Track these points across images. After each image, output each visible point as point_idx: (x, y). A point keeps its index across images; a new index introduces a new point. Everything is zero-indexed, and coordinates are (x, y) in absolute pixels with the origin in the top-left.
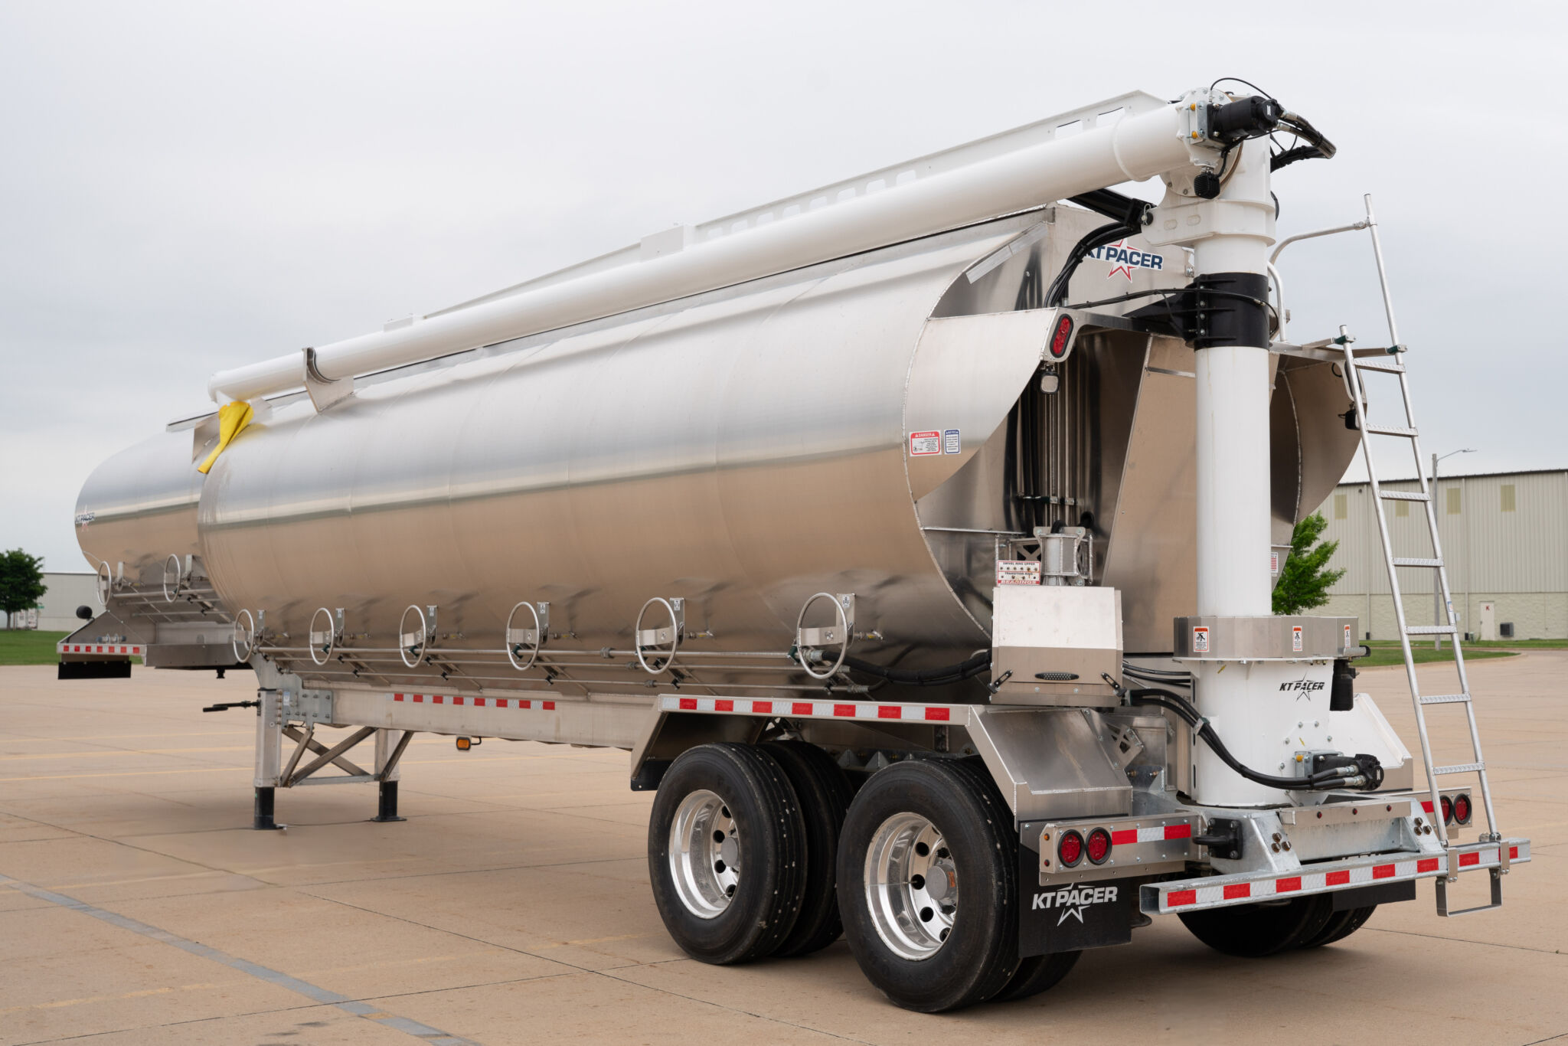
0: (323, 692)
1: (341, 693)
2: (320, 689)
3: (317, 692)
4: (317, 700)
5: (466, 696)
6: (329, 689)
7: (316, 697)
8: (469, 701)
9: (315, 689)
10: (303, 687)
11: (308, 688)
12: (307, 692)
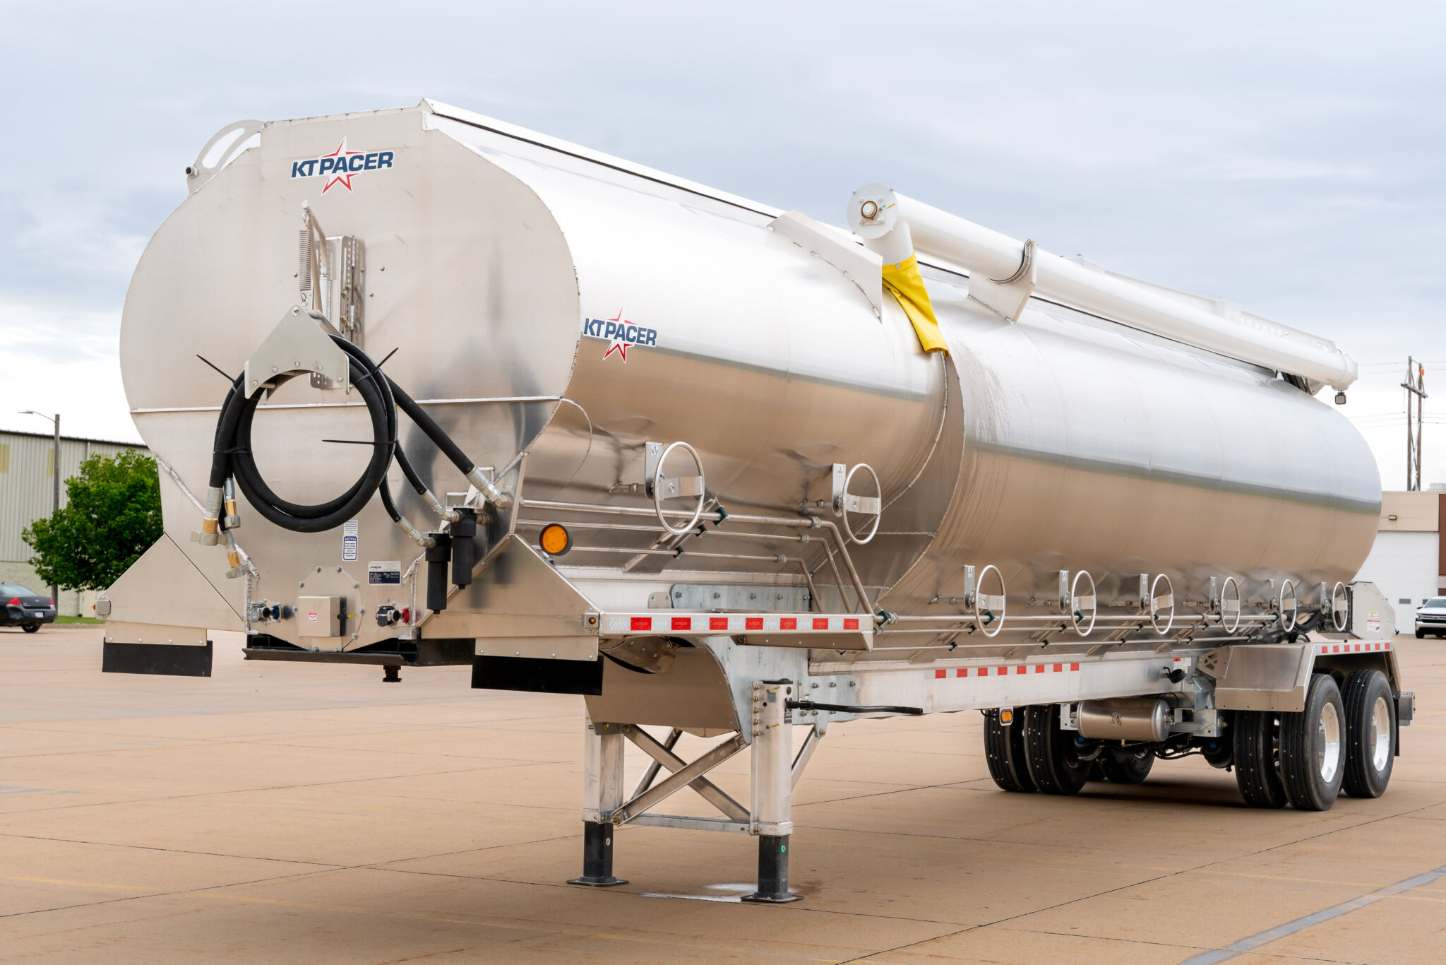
0: (842, 677)
1: (867, 676)
2: (835, 673)
3: (833, 679)
4: (834, 689)
5: (1010, 665)
6: (850, 673)
7: (832, 685)
8: (1012, 670)
9: (828, 674)
10: (810, 674)
11: (817, 674)
12: (816, 680)
